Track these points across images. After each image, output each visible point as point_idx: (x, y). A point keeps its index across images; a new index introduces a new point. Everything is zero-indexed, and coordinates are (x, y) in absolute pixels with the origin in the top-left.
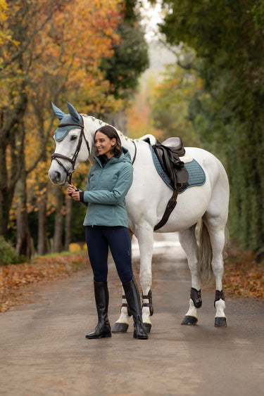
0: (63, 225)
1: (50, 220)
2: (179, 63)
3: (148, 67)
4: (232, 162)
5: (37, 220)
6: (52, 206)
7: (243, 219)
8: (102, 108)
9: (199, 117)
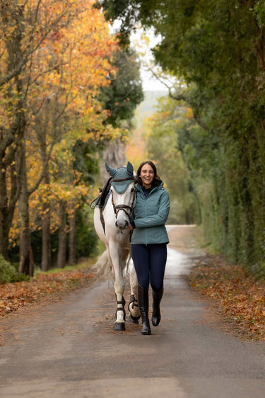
0: (67, 242)
1: (54, 238)
2: (170, 95)
3: (143, 100)
4: (219, 184)
5: (41, 239)
6: (56, 225)
7: (231, 236)
8: (101, 136)
9: (187, 147)
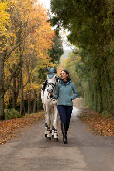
1: (32, 103)
2: (73, 52)
4: (91, 84)
5: (28, 103)
6: (33, 98)
7: (95, 102)
8: (49, 66)
9: (79, 70)
